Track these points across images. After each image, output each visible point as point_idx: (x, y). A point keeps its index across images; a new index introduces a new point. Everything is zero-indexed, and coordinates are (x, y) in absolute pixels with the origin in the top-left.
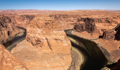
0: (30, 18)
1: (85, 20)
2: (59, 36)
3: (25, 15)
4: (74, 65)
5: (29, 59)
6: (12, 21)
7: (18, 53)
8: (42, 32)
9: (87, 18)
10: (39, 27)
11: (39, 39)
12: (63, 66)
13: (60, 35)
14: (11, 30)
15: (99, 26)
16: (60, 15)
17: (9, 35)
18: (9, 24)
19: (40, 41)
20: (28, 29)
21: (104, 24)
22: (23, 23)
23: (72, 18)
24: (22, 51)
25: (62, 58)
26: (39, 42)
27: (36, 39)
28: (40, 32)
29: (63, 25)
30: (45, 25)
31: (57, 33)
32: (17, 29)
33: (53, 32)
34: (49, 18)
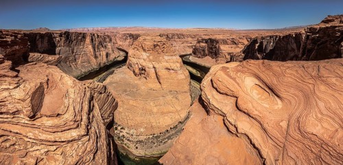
0: (134, 37)
1: (206, 41)
2: (172, 64)
3: (128, 34)
5: (128, 95)
6: (113, 41)
7: (114, 83)
8: (148, 57)
9: (210, 39)
10: (144, 50)
11: (144, 67)
12: (177, 111)
13: (174, 62)
14: (110, 52)
15: (225, 49)
16: (173, 35)
17: (107, 57)
18: (109, 44)
19: (145, 70)
20: (131, 52)
21: (230, 46)
22: (124, 44)
23: (190, 39)
25: (176, 98)
26: (143, 72)
27: (140, 67)
28: (145, 57)
30: (152, 47)
31: (169, 60)
32: (117, 51)
33: (163, 58)
34: (158, 39)
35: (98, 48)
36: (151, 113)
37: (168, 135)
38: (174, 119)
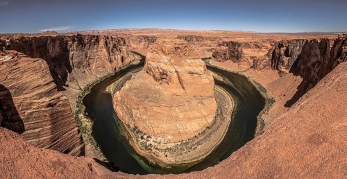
0: (151, 40)
1: (227, 44)
2: (195, 68)
3: (143, 36)
4: (221, 113)
5: (150, 101)
6: (127, 43)
7: (135, 89)
8: (169, 60)
10: (165, 53)
11: (165, 71)
12: (204, 117)
13: (197, 66)
14: (125, 55)
15: (247, 52)
17: (122, 61)
18: (124, 47)
19: (167, 75)
20: (149, 56)
21: (253, 49)
22: (139, 47)
24: (140, 87)
25: (202, 103)
26: (164, 76)
27: (161, 71)
28: (166, 61)
30: (173, 50)
31: (192, 63)
32: (132, 54)
33: (186, 62)
35: (113, 52)
36: (177, 119)
37: (196, 141)
38: (201, 125)
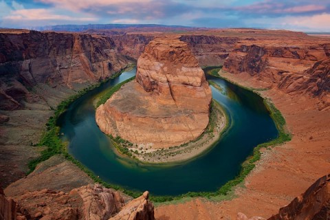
0: (145, 40)
2: (190, 78)
3: (138, 35)
4: (212, 130)
6: (117, 45)
7: (121, 100)
8: (162, 68)
9: (254, 46)
10: (157, 59)
11: (156, 80)
12: (190, 130)
13: (193, 76)
14: (113, 61)
16: (201, 38)
17: (110, 69)
19: (157, 85)
21: (287, 60)
22: (133, 51)
23: (224, 45)
24: (127, 98)
25: (191, 117)
26: (155, 86)
27: (152, 80)
28: (158, 68)
29: (204, 57)
30: (168, 55)
31: (188, 72)
32: (124, 60)
33: (181, 70)
34: (177, 43)
35: (95, 57)
37: (177, 150)
38: (185, 137)
